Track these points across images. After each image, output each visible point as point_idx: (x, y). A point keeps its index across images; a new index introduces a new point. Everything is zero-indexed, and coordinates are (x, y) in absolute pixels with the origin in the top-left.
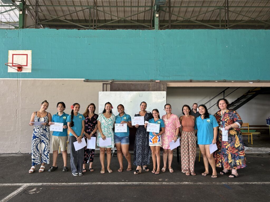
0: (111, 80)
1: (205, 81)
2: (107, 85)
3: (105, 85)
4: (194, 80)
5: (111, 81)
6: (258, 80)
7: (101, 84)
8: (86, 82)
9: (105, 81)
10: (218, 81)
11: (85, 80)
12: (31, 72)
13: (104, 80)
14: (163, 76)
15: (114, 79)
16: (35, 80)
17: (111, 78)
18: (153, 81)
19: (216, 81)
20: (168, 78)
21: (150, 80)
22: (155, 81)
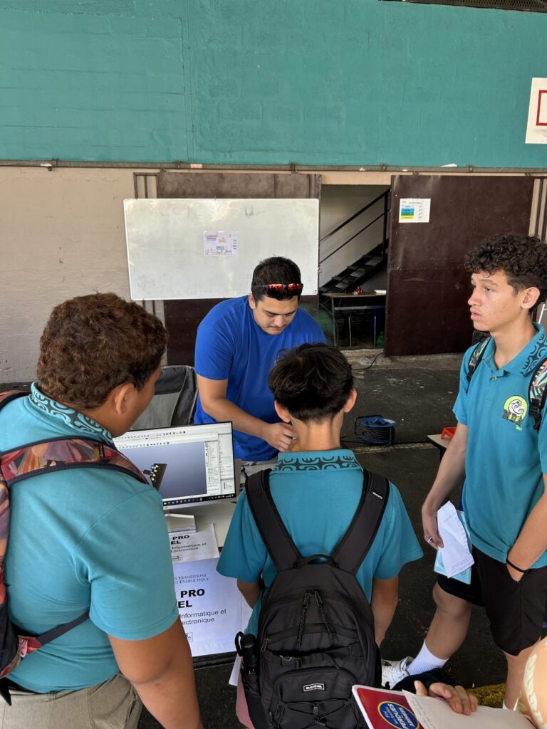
0: (49, 162)
1: (331, 168)
4: (302, 165)
6: (470, 167)
10: (369, 168)
14: (212, 151)
15: (59, 157)
17: (49, 156)
18: (183, 166)
19: (361, 169)
20: (228, 157)
21: (173, 163)
22: (187, 166)
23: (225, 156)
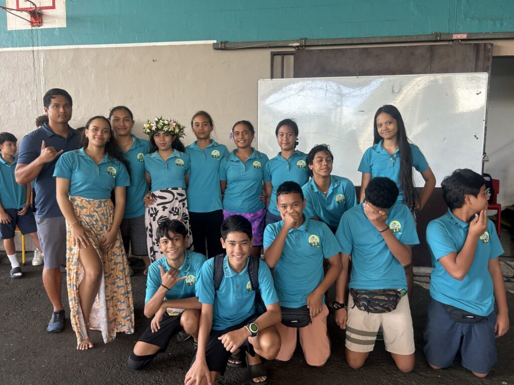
0: (297, 41)
2: (285, 57)
3: (278, 59)
5: (298, 44)
7: (267, 53)
8: (221, 49)
9: (280, 45)
11: (217, 44)
12: (65, 26)
13: (276, 41)
14: (478, 19)
15: (307, 37)
16: (78, 49)
17: (299, 35)
18: (443, 38)
20: (498, 25)
21: (432, 34)
22: (449, 38)
23: (495, 24)
